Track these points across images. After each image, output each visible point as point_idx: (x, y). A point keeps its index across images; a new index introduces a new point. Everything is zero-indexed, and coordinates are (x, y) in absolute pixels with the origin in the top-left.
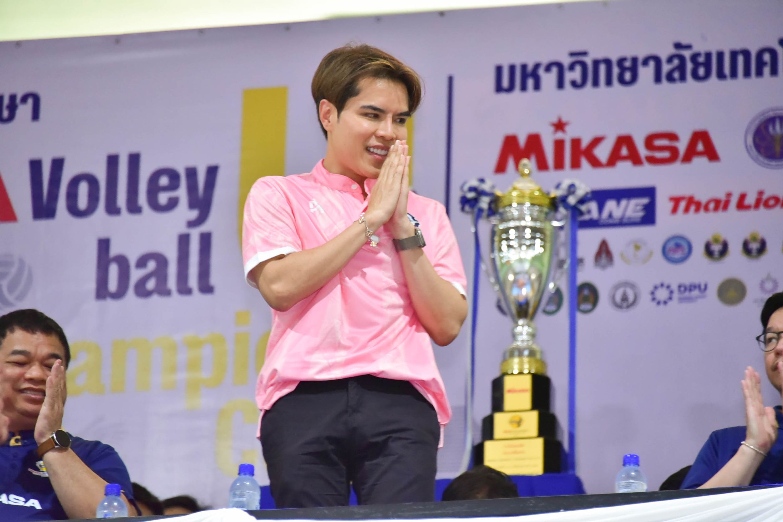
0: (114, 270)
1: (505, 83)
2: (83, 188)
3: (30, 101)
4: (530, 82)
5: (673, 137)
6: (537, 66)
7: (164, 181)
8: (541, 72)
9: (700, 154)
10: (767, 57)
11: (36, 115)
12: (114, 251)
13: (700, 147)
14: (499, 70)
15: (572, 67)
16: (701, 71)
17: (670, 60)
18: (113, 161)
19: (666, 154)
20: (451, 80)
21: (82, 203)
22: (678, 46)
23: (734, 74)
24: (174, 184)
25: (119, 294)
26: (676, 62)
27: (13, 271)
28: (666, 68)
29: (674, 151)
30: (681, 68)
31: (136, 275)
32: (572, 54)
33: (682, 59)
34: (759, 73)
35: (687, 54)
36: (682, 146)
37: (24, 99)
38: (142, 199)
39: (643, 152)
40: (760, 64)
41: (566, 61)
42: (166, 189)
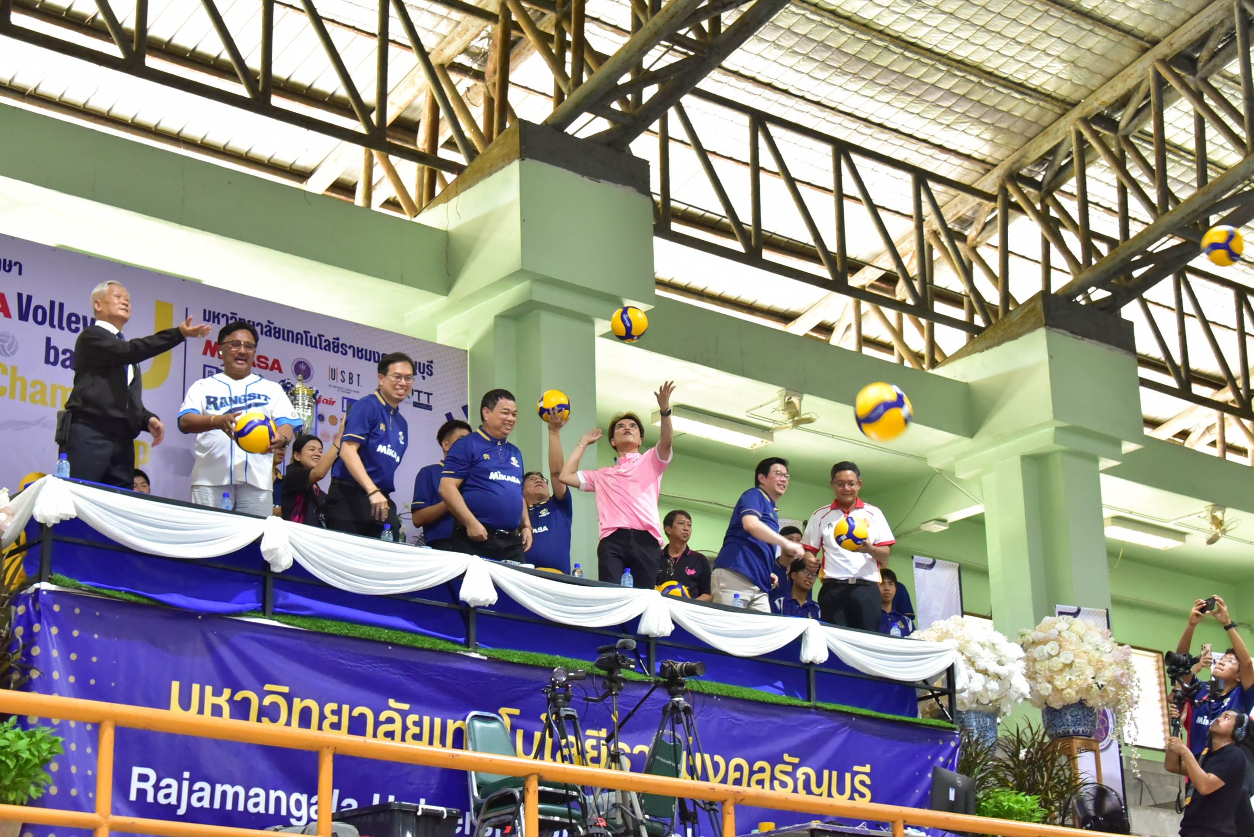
0: (52, 352)
1: (207, 318)
2: (40, 312)
3: (18, 265)
4: (216, 320)
5: (267, 359)
6: (219, 314)
7: (74, 319)
8: (220, 316)
9: (276, 369)
10: (299, 336)
11: (20, 273)
12: (52, 344)
13: (276, 366)
14: (205, 311)
15: (232, 318)
16: (277, 335)
17: (266, 326)
18: (52, 303)
19: (264, 365)
20: (187, 309)
21: (40, 319)
22: (269, 322)
23: (288, 340)
24: (77, 322)
25: (55, 363)
26: (268, 328)
27: (10, 340)
28: (265, 330)
29: (267, 365)
30: (270, 330)
31: (62, 357)
32: (232, 313)
33: (270, 327)
34: (297, 342)
35: (272, 326)
36: (270, 363)
37: (16, 264)
38: (65, 324)
39: (256, 362)
40: (297, 339)
41: (230, 315)
42: (74, 322)
